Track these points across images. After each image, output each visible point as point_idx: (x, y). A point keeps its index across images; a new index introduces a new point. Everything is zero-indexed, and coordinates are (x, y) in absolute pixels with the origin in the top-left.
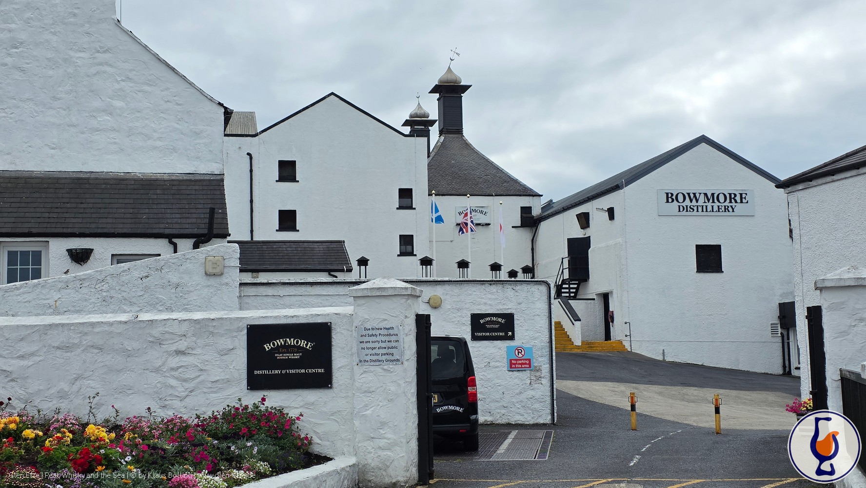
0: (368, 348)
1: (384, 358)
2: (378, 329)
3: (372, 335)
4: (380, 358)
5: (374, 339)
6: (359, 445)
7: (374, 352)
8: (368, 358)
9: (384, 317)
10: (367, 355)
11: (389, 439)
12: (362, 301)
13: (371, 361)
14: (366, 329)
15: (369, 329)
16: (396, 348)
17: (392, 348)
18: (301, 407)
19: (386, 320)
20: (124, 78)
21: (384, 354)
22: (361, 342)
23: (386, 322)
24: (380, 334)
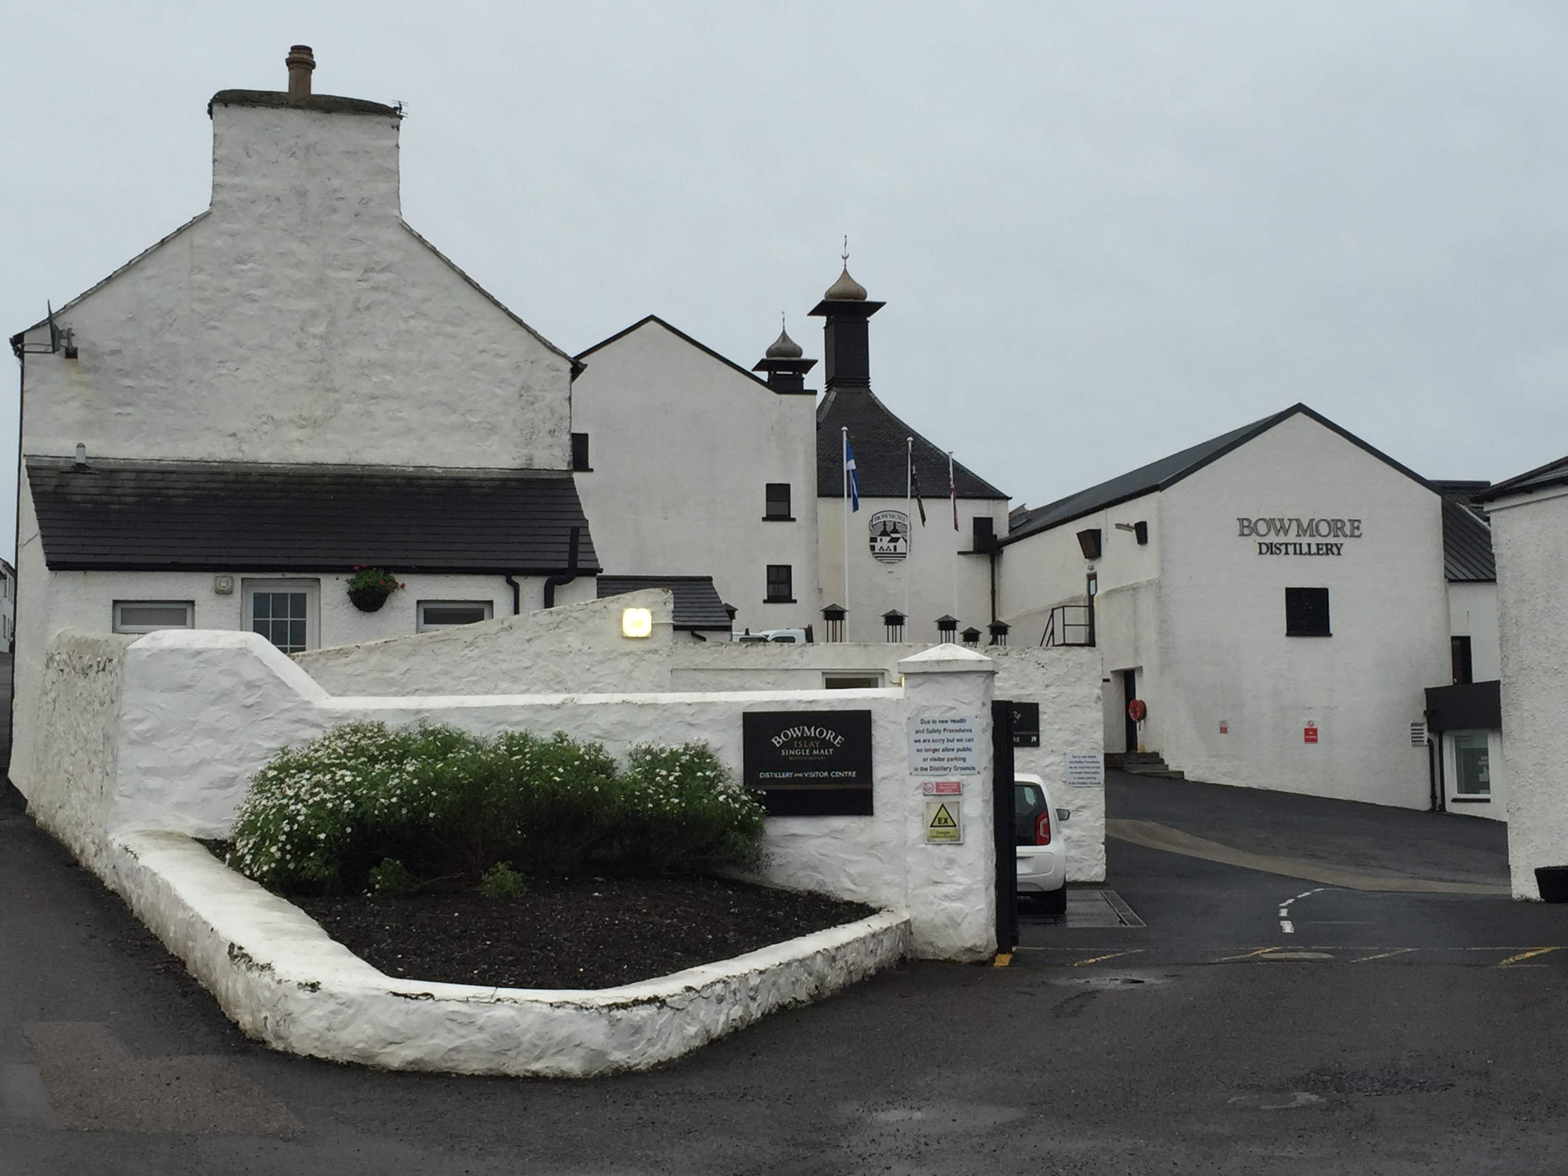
0: (927, 750)
1: (951, 764)
2: (942, 722)
3: (933, 731)
4: (945, 764)
5: (936, 736)
6: (915, 893)
7: (937, 755)
8: (927, 765)
9: (951, 704)
10: (925, 760)
11: (960, 884)
12: (919, 680)
13: (932, 768)
14: (923, 722)
15: (929, 722)
16: (969, 750)
17: (964, 750)
18: (824, 836)
19: (954, 708)
20: (413, 314)
21: (952, 760)
22: (916, 741)
23: (954, 711)
24: (945, 730)
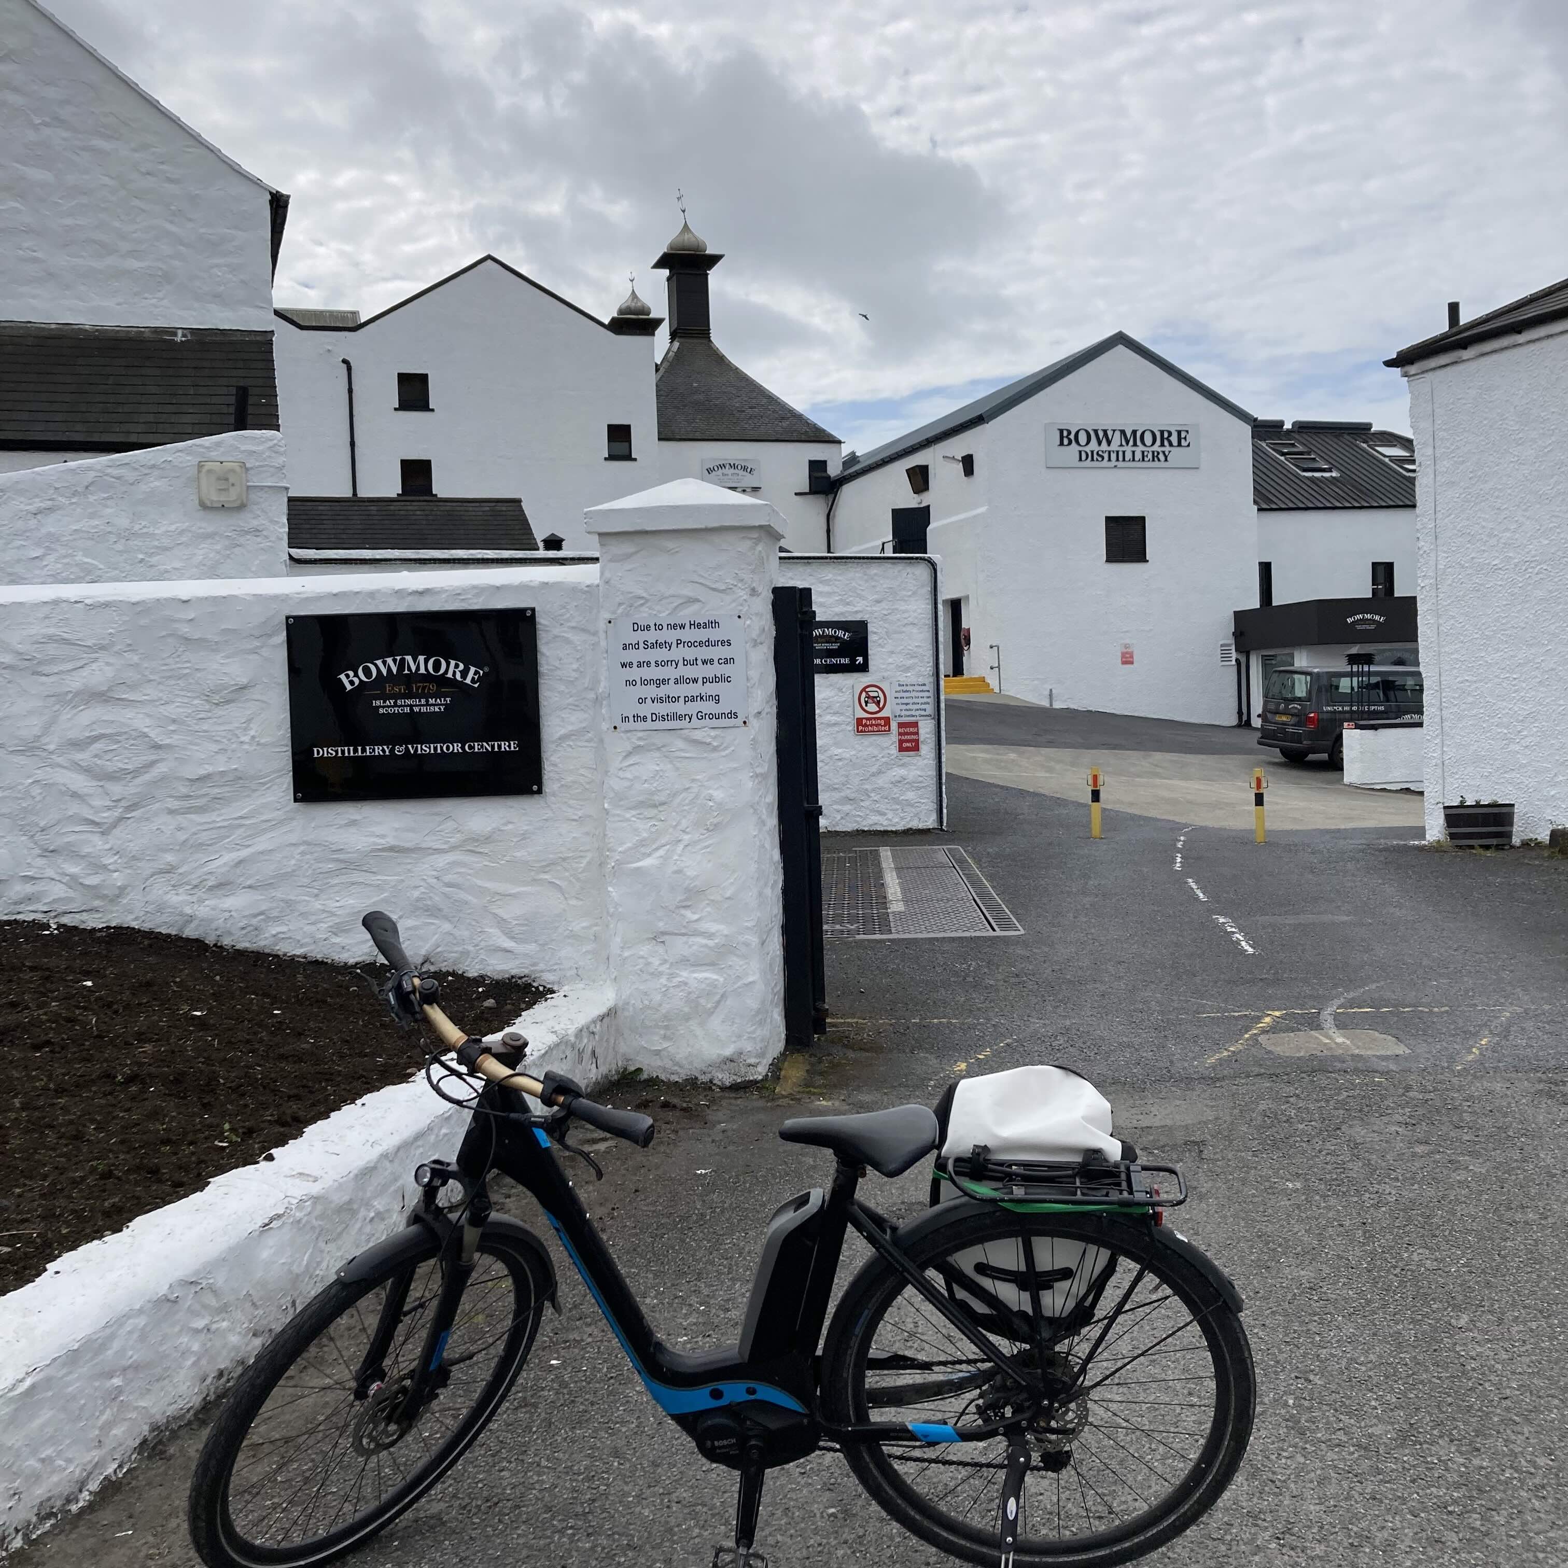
0: (645, 682)
1: (692, 708)
2: (674, 627)
3: (657, 645)
4: (680, 708)
5: (661, 654)
6: (626, 954)
7: (663, 691)
8: (646, 710)
9: (688, 591)
10: (642, 701)
11: (710, 936)
12: (626, 547)
13: (656, 717)
14: (636, 627)
15: (648, 628)
16: (727, 679)
17: (716, 679)
18: (453, 848)
19: (698, 600)
20: (47, 119)
21: (693, 699)
22: (624, 665)
23: (696, 607)
24: (679, 642)
